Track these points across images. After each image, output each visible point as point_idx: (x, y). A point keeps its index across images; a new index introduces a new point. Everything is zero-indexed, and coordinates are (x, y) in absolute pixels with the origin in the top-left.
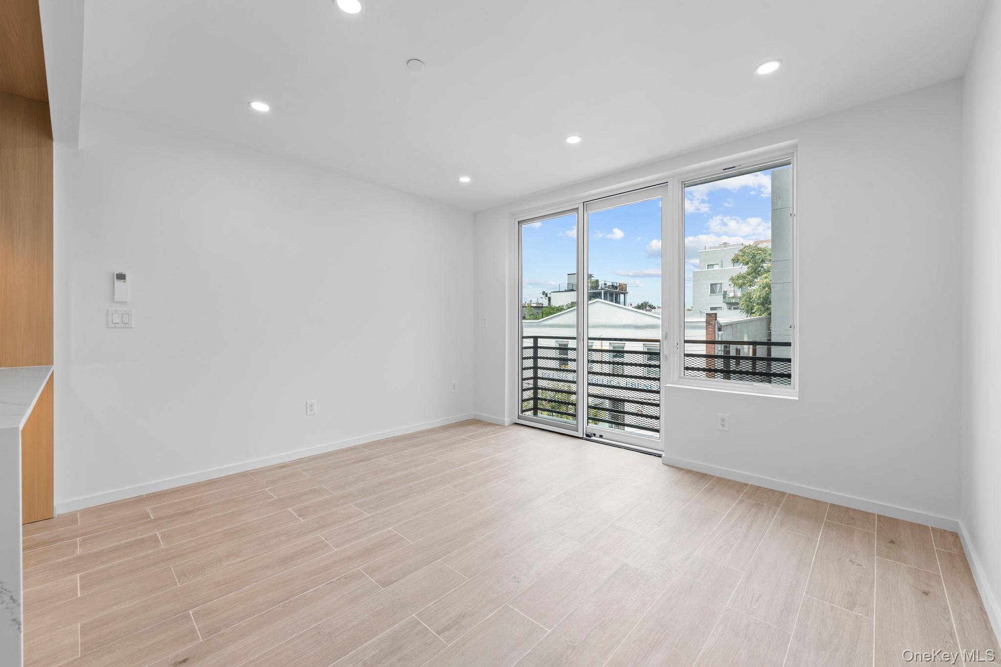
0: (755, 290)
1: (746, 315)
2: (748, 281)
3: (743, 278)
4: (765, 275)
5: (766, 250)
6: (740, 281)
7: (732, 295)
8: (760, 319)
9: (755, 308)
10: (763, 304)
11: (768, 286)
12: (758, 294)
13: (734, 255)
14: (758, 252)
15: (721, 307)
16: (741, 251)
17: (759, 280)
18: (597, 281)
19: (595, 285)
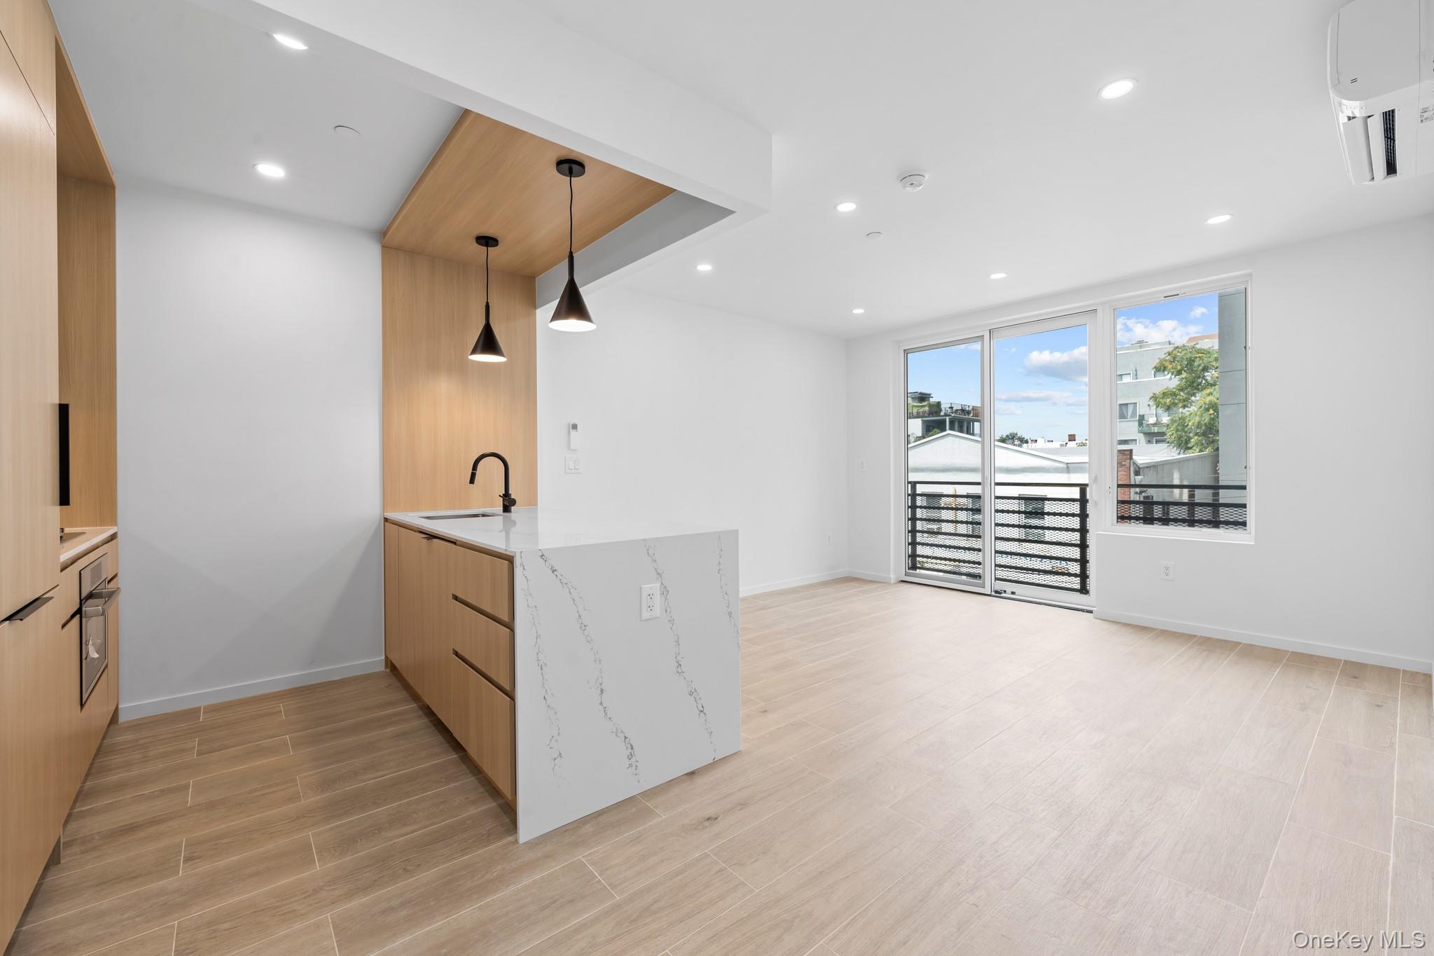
0: (1193, 412)
1: (1178, 451)
2: (1180, 400)
3: (1171, 395)
4: (1208, 391)
5: (1209, 353)
6: (1166, 401)
7: (1152, 420)
8: (1200, 457)
9: (1192, 440)
10: (1204, 434)
11: (1214, 406)
12: (1197, 419)
13: (1158, 361)
14: (1197, 356)
15: (1136, 440)
16: (1169, 355)
17: (1198, 398)
18: (939, 404)
19: (934, 409)
